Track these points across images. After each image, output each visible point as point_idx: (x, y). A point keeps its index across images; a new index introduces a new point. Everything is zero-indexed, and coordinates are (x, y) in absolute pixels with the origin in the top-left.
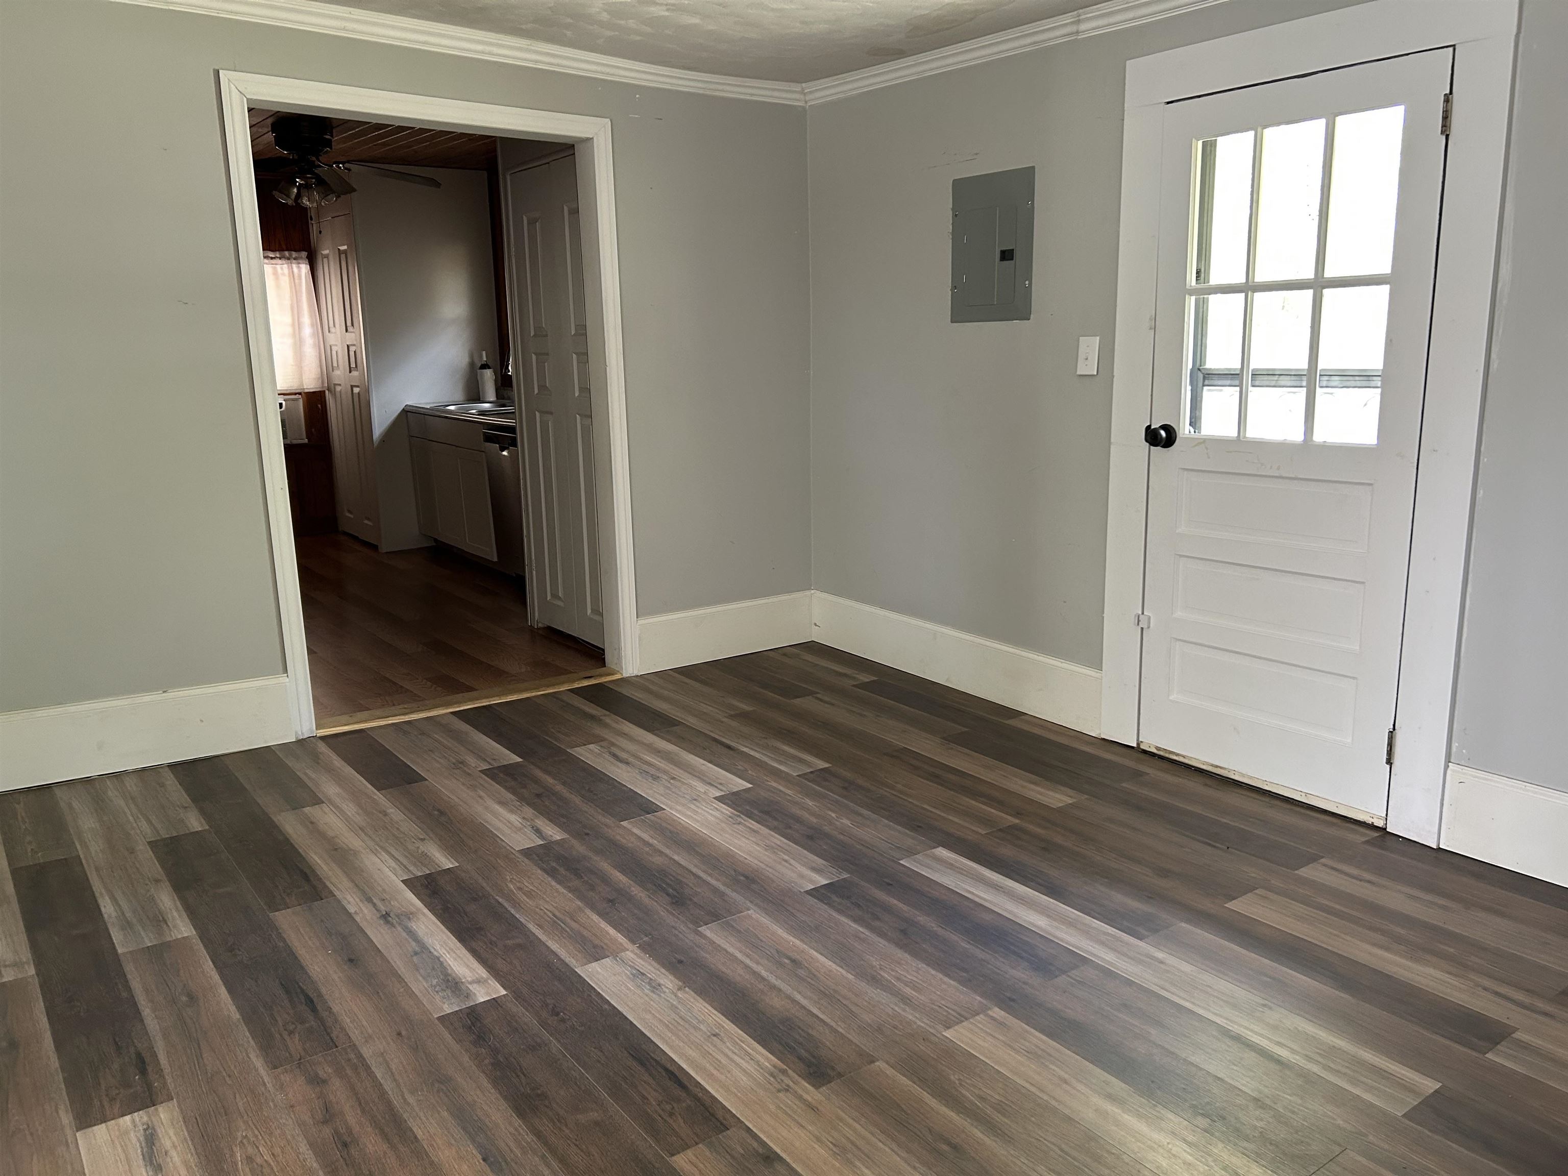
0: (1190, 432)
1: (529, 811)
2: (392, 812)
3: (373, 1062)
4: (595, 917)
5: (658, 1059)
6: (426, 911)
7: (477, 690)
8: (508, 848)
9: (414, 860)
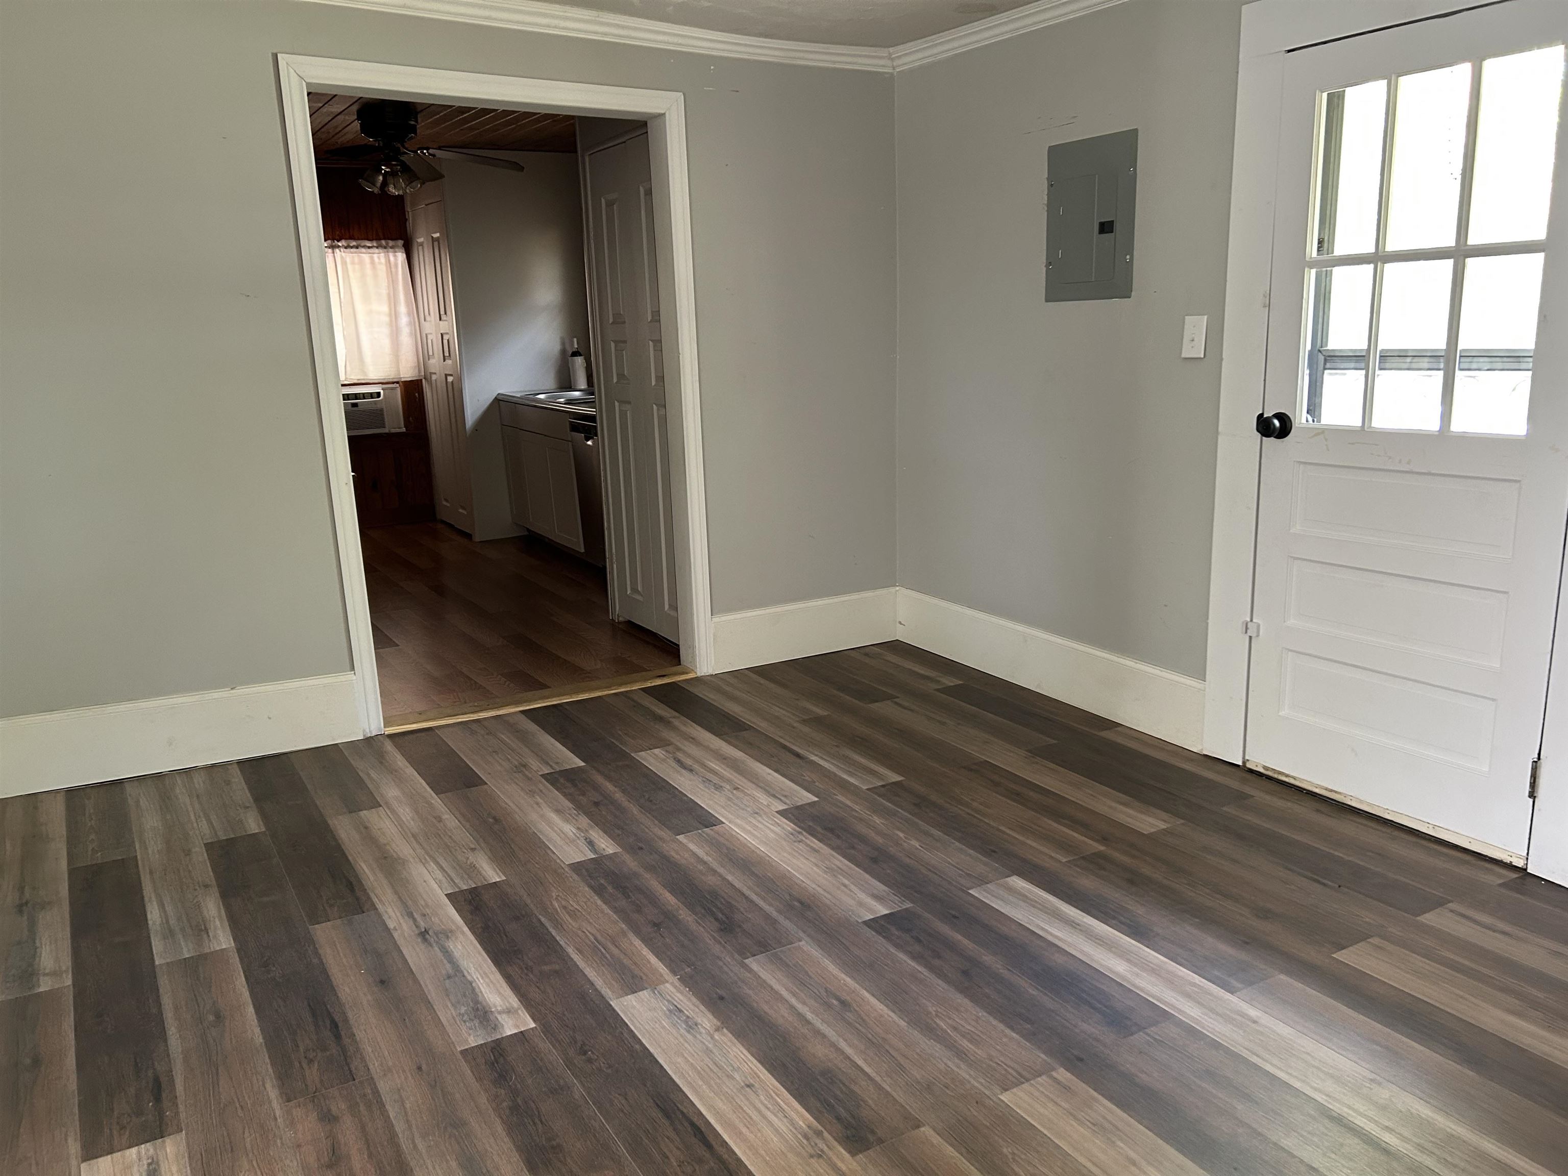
0: (1307, 421)
1: (584, 821)
2: (447, 819)
3: (388, 1100)
4: (637, 942)
5: (685, 1111)
6: (466, 929)
7: (549, 687)
8: (558, 861)
9: (461, 871)
